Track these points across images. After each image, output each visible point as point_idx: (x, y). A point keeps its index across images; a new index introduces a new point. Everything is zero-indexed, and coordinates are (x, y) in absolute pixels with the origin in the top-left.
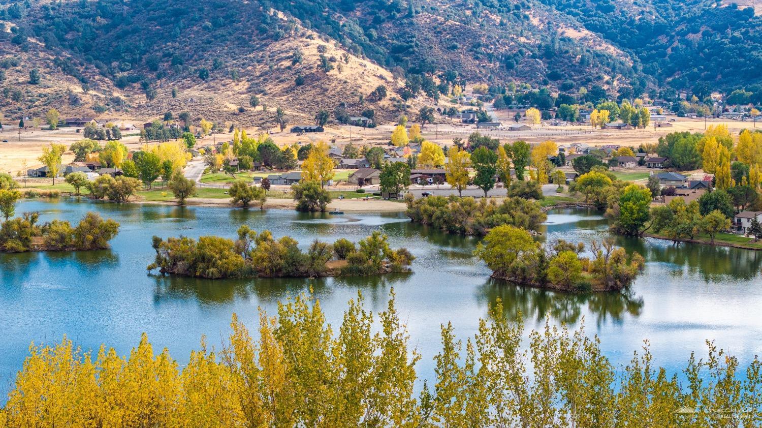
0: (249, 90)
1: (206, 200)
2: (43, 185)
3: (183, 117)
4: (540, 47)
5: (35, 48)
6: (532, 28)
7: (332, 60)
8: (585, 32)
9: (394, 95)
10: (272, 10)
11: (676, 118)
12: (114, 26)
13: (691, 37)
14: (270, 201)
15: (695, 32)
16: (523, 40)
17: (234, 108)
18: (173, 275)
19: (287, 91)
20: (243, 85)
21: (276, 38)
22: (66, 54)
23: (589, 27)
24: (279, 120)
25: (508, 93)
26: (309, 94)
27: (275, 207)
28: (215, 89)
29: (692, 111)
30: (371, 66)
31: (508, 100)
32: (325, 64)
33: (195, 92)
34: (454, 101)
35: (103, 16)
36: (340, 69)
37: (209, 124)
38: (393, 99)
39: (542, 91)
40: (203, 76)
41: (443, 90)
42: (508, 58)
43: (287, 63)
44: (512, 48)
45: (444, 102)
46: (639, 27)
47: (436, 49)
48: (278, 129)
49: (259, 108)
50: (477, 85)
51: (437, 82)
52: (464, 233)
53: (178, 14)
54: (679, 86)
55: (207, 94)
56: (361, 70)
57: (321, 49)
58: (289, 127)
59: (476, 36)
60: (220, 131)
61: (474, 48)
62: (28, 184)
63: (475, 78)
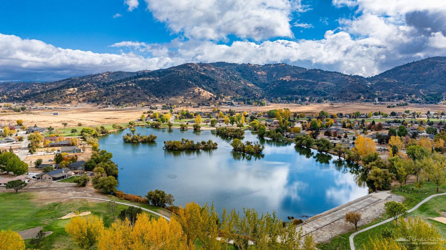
0: (184, 98)
1: (175, 127)
2: (141, 123)
3: (170, 104)
4: (243, 88)
5: (139, 89)
6: (242, 84)
7: (201, 92)
8: (252, 85)
9: (214, 99)
10: (189, 81)
11: (271, 103)
12: (156, 84)
13: (274, 86)
14: (188, 127)
15: (275, 85)
16: (240, 87)
17: (181, 102)
18: (168, 149)
19: (192, 99)
20: (183, 97)
21: (190, 87)
22: (146, 90)
23: (253, 83)
24: (190, 105)
25: (237, 98)
26: (196, 99)
27: (189, 129)
28: (177, 98)
29: (274, 102)
30: (209, 93)
31: (237, 100)
32: (200, 93)
33: (173, 99)
34: (226, 100)
35: (154, 82)
36: (203, 94)
37: (175, 106)
38: (213, 100)
39: (244, 98)
40: (174, 95)
41: (224, 98)
42: (237, 90)
43: (192, 93)
44: (238, 88)
45: (224, 100)
46: (264, 84)
47: (222, 89)
48: (190, 107)
49: (186, 102)
50: (230, 96)
51: (222, 96)
52: (228, 136)
53: (169, 82)
54: (272, 96)
55: (175, 99)
56: (207, 94)
57: (199, 90)
58: (192, 106)
59: (230, 86)
60: (178, 107)
61: (230, 89)
62: (138, 123)
63: (230, 95)
